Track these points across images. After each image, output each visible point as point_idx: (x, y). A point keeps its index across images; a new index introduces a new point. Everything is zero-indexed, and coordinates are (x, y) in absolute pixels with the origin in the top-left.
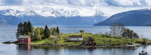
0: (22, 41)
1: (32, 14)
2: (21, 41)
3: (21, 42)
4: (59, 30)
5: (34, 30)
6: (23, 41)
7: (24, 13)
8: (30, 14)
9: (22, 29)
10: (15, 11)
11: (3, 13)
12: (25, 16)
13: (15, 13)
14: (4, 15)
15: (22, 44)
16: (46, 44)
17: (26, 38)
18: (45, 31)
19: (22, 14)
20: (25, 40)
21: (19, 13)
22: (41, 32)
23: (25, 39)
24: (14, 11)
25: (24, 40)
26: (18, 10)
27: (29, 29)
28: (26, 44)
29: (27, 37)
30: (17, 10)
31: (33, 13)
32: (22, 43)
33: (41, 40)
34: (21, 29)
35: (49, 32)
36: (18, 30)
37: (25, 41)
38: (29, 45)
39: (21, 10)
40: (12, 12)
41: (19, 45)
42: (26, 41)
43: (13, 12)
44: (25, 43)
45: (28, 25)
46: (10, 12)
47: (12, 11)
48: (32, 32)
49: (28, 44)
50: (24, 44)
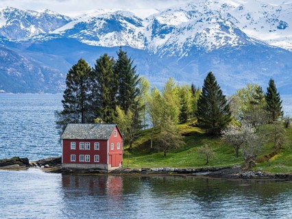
0: (78, 152)
1: (227, 38)
2: (73, 152)
3: (73, 158)
4: (277, 101)
5: (146, 98)
6: (85, 152)
7: (187, 34)
8: (218, 38)
9: (89, 92)
10: (145, 24)
11: (88, 38)
12: (194, 47)
13: (148, 34)
14: (93, 43)
15: (77, 171)
16: (201, 170)
17: (98, 137)
18: (202, 102)
19: (182, 39)
20: (92, 146)
21: (167, 36)
22: (183, 110)
23: (92, 141)
24: (140, 25)
25: (86, 146)
26: (161, 20)
27: (122, 92)
28: (96, 171)
29: (103, 132)
30: (156, 21)
31: (234, 37)
32: (77, 162)
33: (179, 151)
34: (83, 95)
35: (227, 109)
36: (68, 97)
37: (92, 152)
38: (113, 172)
39: (173, 23)
40: (131, 31)
41: (65, 172)
42: (97, 152)
43: (137, 30)
44: (92, 162)
45: (116, 72)
46: (121, 28)
47: (130, 26)
48: (137, 109)
49: (110, 168)
50: (87, 171)
